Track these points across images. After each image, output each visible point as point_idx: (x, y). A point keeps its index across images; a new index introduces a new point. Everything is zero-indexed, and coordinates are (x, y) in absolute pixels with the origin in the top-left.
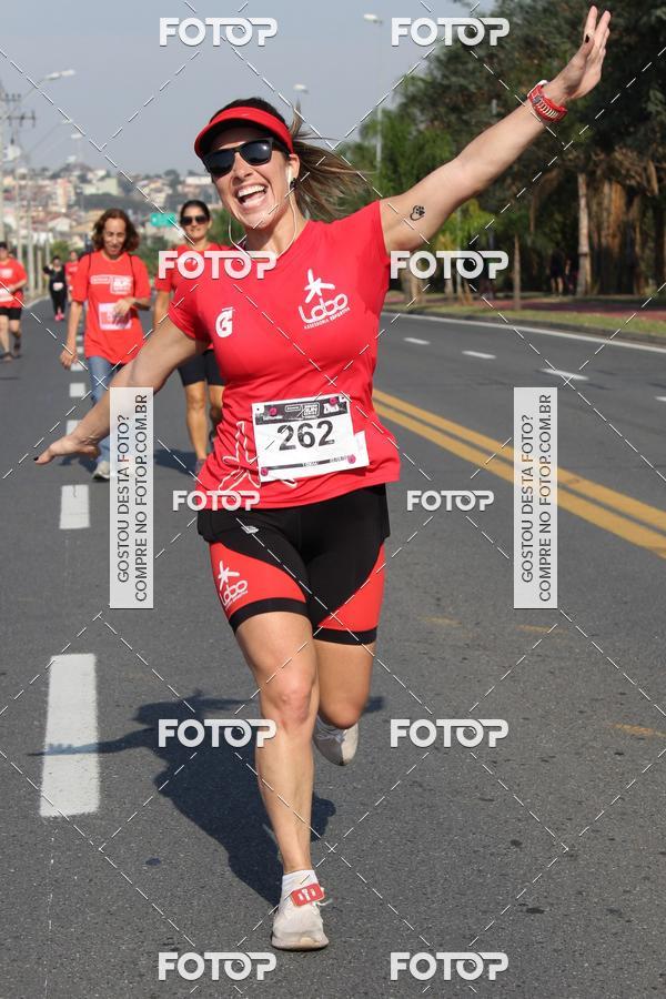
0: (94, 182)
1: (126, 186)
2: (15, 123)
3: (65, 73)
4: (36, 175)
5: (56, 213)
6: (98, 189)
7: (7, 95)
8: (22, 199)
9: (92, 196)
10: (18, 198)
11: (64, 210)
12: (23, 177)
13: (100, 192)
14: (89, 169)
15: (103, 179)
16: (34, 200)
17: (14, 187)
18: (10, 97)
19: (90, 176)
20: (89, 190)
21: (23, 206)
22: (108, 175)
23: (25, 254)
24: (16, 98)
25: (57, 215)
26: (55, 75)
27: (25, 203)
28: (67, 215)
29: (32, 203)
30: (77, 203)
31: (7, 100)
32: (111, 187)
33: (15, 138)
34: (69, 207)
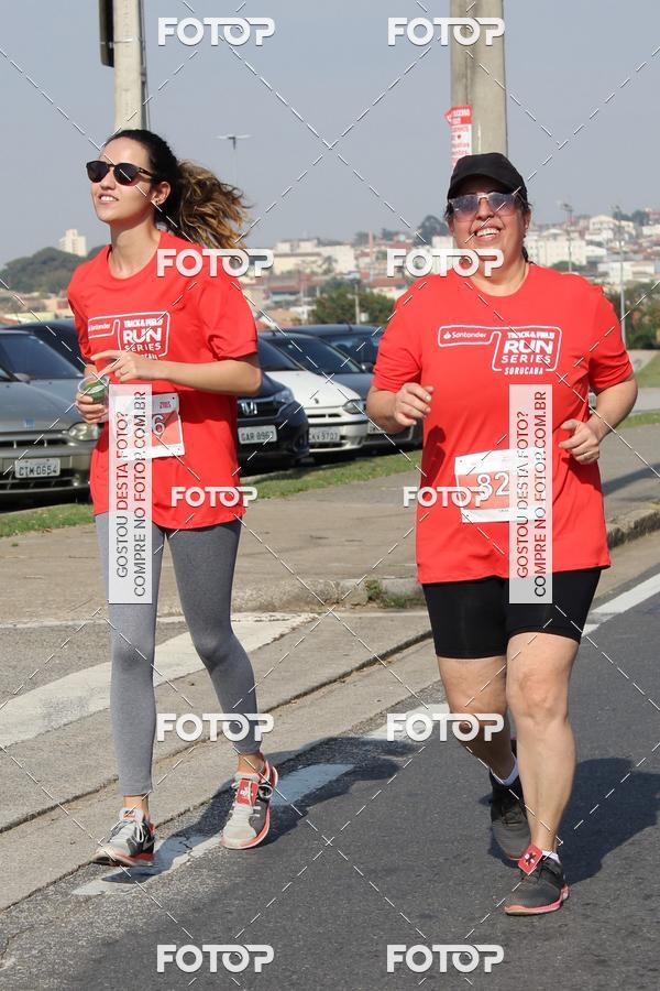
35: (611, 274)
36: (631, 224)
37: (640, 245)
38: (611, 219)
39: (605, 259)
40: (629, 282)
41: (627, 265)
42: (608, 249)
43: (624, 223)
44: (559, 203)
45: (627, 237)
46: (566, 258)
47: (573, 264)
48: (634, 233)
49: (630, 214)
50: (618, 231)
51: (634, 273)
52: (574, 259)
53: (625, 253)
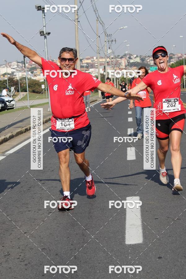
0: (133, 58)
1: (142, 60)
2: (110, 43)
3: (124, 27)
4: (116, 57)
5: (122, 68)
6: (134, 61)
7: (108, 35)
8: (112, 65)
9: (132, 62)
10: (111, 65)
11: (124, 67)
12: (112, 58)
13: (135, 61)
14: (132, 55)
15: (135, 58)
16: (116, 65)
17: (110, 62)
18: (109, 35)
19: (132, 57)
20: (132, 61)
21: (113, 67)
22: (137, 56)
23: (113, 81)
24: (110, 35)
25: (122, 69)
26: (122, 28)
27: (113, 66)
28: (125, 69)
29: (115, 66)
30: (128, 65)
31: (108, 36)
32: (138, 60)
33: (110, 47)
34: (126, 66)
35: (17, 75)
36: (21, 64)
37: (23, 68)
38: (16, 63)
39: (15, 72)
40: (21, 77)
41: (20, 73)
42: (16, 70)
43: (19, 64)
44: (4, 60)
45: (20, 67)
46: (6, 72)
47: (8, 73)
48: (21, 66)
49: (20, 62)
50: (18, 65)
51: (22, 75)
52: (8, 72)
53: (20, 70)
